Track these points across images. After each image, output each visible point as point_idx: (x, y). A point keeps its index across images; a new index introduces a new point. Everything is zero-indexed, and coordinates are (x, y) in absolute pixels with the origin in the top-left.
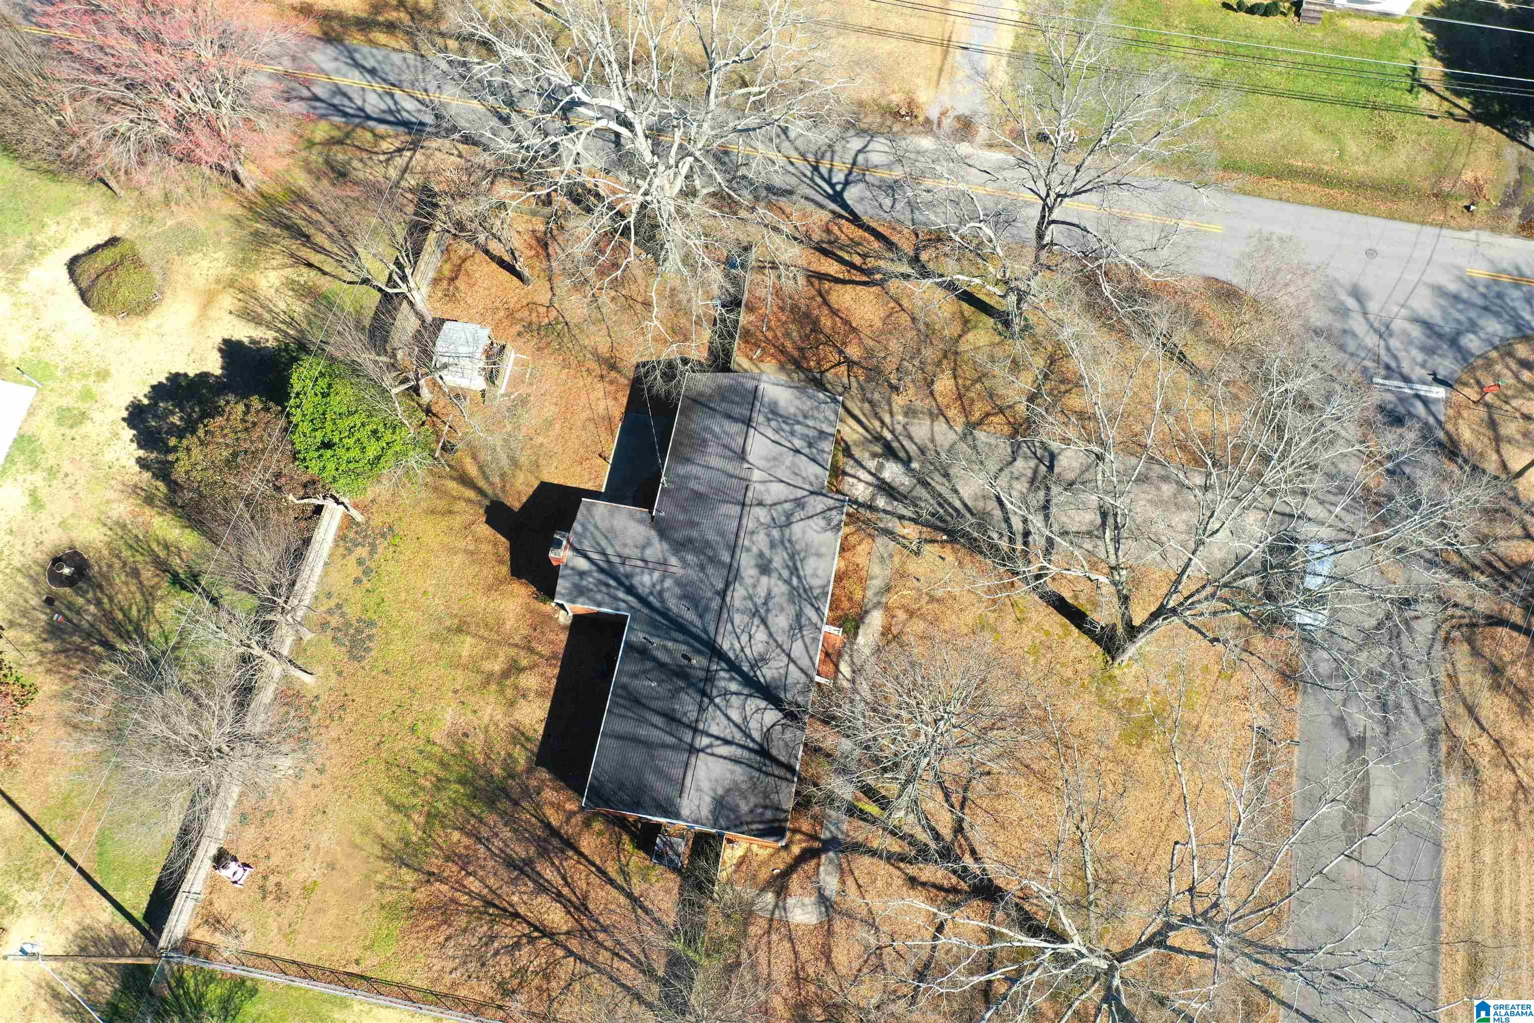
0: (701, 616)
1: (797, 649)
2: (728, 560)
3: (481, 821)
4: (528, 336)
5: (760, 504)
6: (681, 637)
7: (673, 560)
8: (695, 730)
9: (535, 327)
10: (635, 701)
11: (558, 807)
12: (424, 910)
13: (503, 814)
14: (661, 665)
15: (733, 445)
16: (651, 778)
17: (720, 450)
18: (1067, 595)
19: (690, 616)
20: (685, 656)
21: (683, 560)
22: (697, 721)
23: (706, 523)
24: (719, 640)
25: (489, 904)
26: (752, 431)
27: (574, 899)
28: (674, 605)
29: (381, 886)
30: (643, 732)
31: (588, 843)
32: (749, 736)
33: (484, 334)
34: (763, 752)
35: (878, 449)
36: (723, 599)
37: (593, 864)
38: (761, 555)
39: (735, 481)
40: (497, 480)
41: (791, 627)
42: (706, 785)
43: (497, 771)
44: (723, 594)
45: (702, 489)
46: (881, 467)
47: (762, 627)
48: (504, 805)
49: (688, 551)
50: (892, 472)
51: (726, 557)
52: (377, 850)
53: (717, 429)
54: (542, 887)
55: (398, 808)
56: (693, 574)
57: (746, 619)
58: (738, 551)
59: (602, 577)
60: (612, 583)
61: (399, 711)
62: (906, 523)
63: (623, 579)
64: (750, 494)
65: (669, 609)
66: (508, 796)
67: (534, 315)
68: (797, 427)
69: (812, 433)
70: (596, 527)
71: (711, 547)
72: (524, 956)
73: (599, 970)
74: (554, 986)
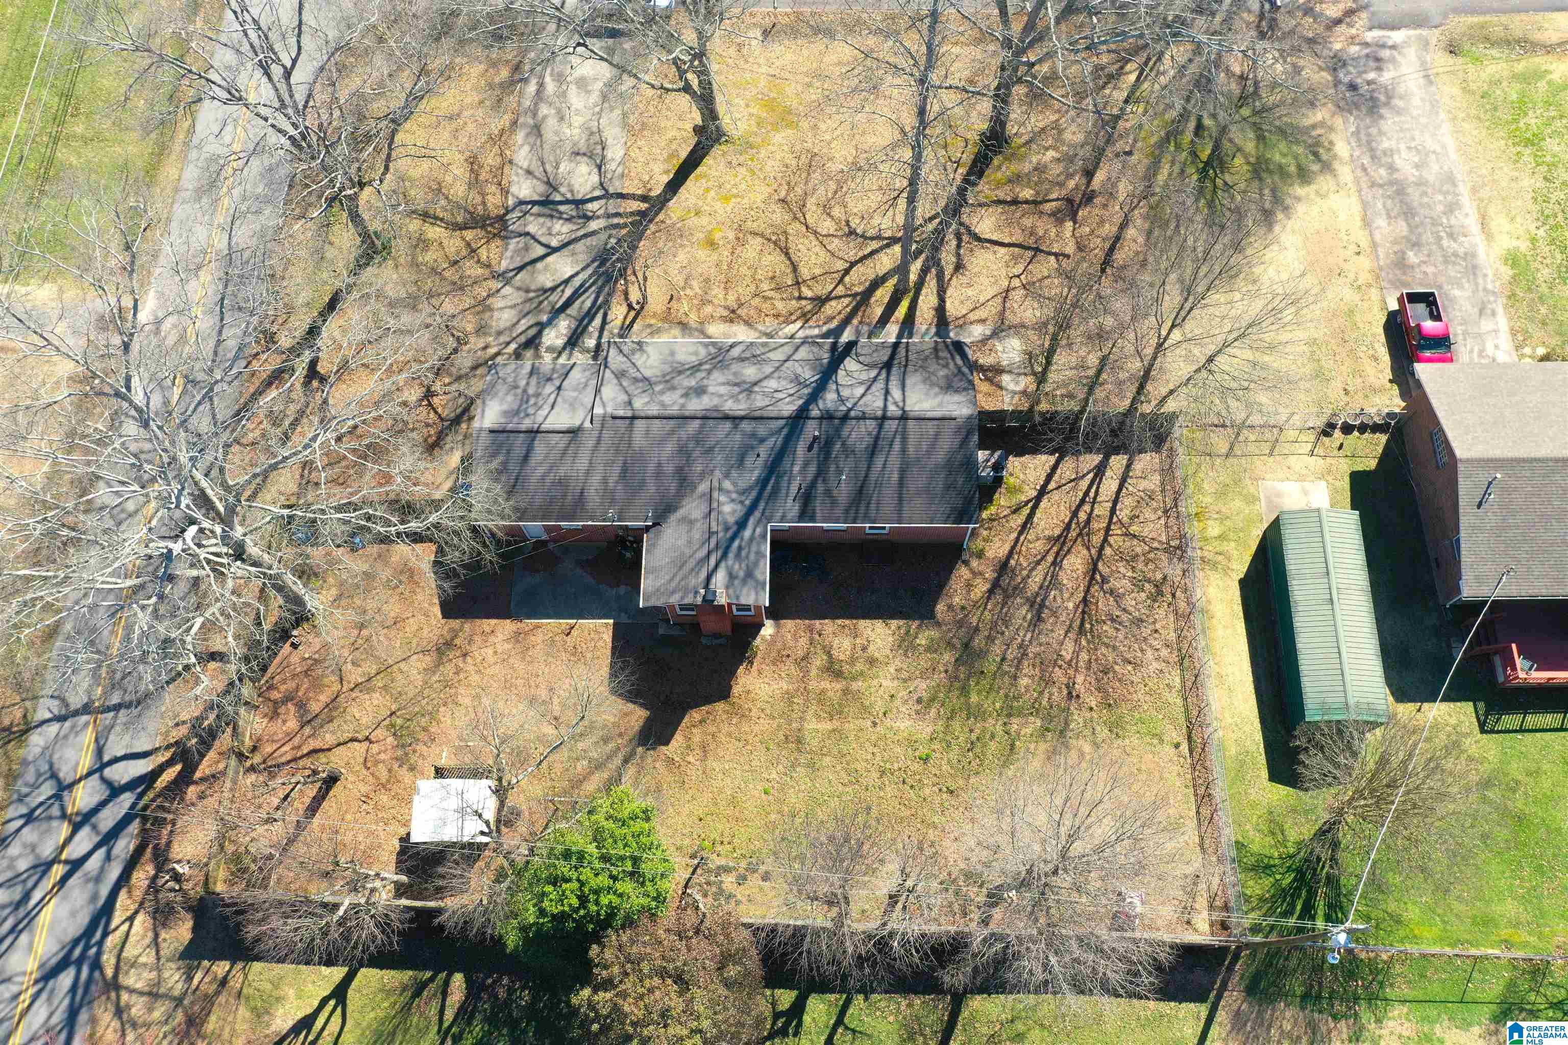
0: (762, 441)
1: (776, 356)
2: (698, 422)
3: (1001, 660)
4: (413, 759)
5: (630, 403)
6: (788, 457)
7: (703, 487)
9: (400, 753)
10: (860, 495)
11: (969, 586)
12: (1108, 694)
13: (990, 639)
14: (821, 472)
15: (562, 445)
16: (940, 456)
17: (568, 459)
18: (666, 179)
19: (764, 451)
20: (810, 448)
21: (702, 476)
22: (876, 418)
23: (657, 456)
24: (786, 414)
25: (1081, 630)
26: (544, 427)
27: (1055, 549)
28: (752, 474)
29: (1096, 745)
30: (891, 477)
31: (997, 549)
32: (875, 379)
33: (428, 786)
34: (888, 366)
35: (529, 353)
36: (742, 418)
37: (1017, 539)
38: (686, 395)
39: (606, 434)
40: (611, 746)
41: (755, 364)
42: (935, 401)
43: (948, 657)
44: (736, 419)
45: (617, 470)
46: (549, 349)
47: (762, 384)
48: (980, 642)
49: (690, 472)
50: (555, 337)
51: (695, 426)
52: (1060, 759)
53: (540, 471)
54: (1052, 582)
56: (717, 460)
57: (758, 397)
58: (687, 413)
59: (731, 555)
60: (736, 544)
61: (908, 782)
62: (609, 318)
63: (729, 534)
64: (621, 413)
65: (757, 481)
66: (971, 639)
67: (382, 756)
68: (531, 391)
69: (534, 381)
70: (671, 580)
71: (683, 446)
72: (1121, 584)
73: (1113, 511)
74: (1138, 550)
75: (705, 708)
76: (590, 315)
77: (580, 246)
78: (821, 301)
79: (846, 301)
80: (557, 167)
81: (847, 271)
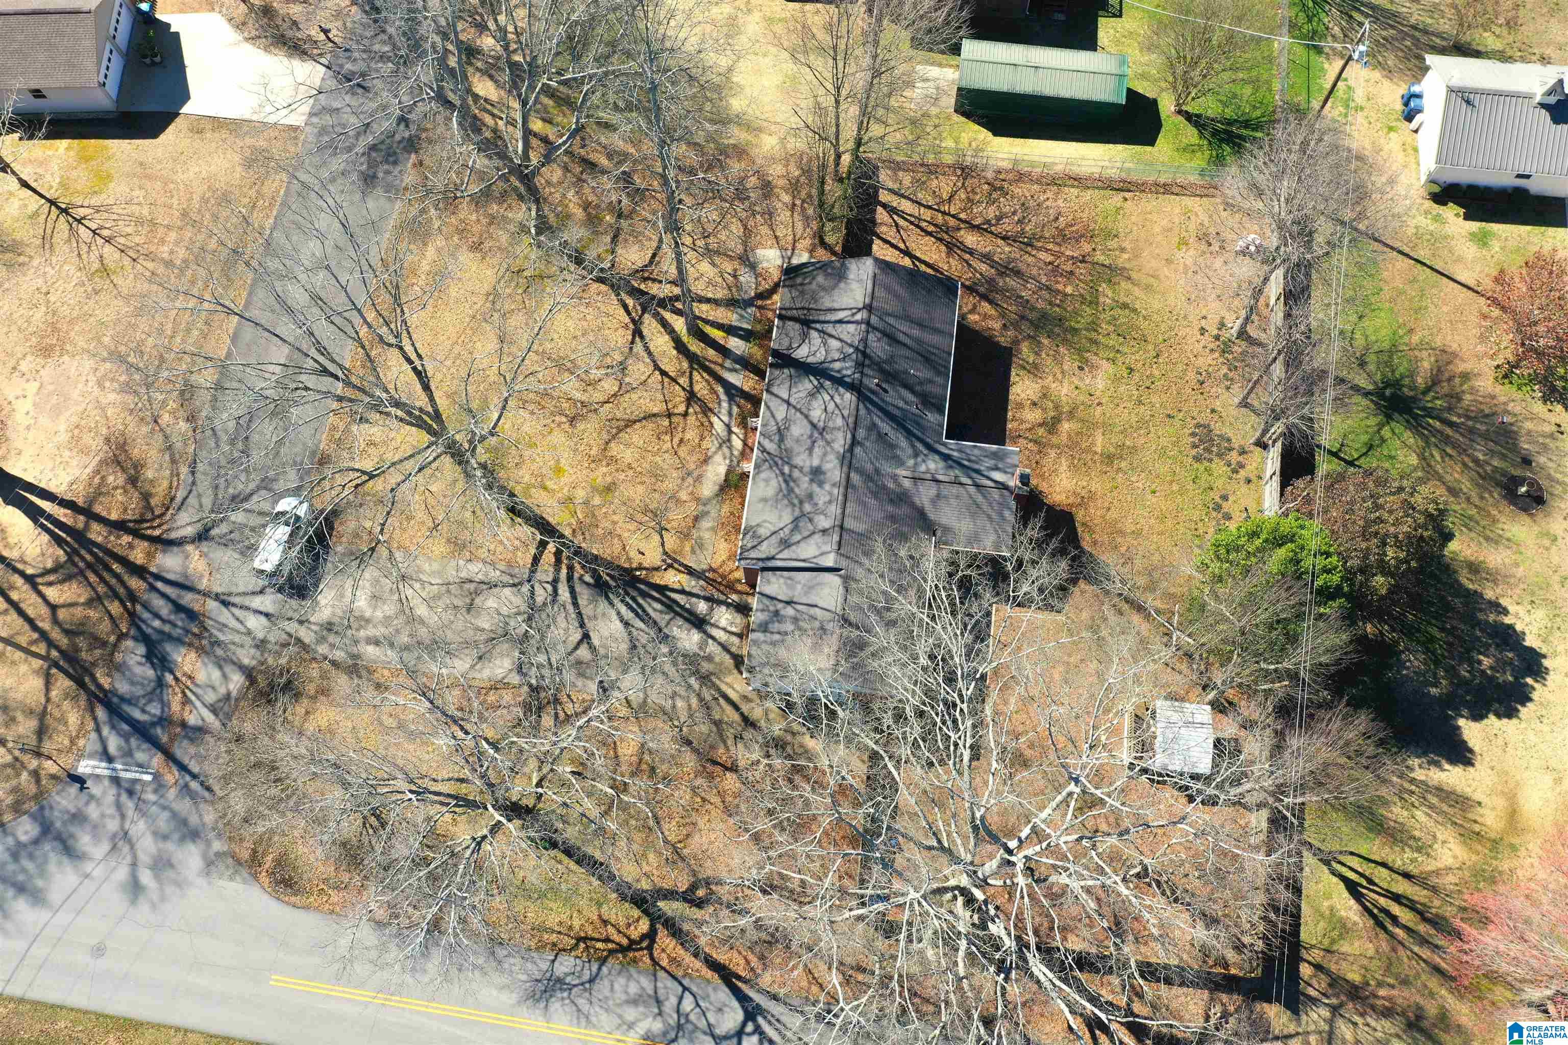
0: (874, 425)
1: (781, 412)
2: (852, 475)
3: (1050, 303)
5: (824, 531)
6: (890, 408)
7: (907, 483)
8: (868, 323)
10: (927, 358)
11: (985, 317)
12: (1082, 236)
13: (1033, 309)
14: (906, 386)
16: (902, 290)
18: (522, 526)
19: (885, 427)
20: (884, 390)
21: (898, 483)
22: (867, 332)
23: (879, 515)
24: (854, 402)
25: (1029, 244)
26: (838, 612)
27: (959, 253)
28: (903, 443)
29: (1123, 250)
30: (916, 332)
32: (820, 332)
34: (807, 324)
35: (705, 667)
36: (854, 437)
38: (821, 484)
41: (787, 429)
42: (854, 285)
43: (1046, 341)
44: (854, 442)
46: (702, 645)
47: (815, 421)
48: (1032, 316)
49: (894, 492)
50: (689, 641)
51: (855, 478)
52: (1134, 275)
54: (986, 258)
55: (1125, 306)
56: (887, 468)
57: (831, 424)
58: (844, 482)
60: (965, 463)
61: (1148, 384)
62: (677, 586)
63: (955, 466)
64: (836, 538)
65: (906, 438)
66: (1031, 322)
69: (775, 626)
70: (989, 517)
71: (871, 492)
72: (991, 212)
73: (930, 207)
74: (963, 196)
75: (1079, 530)
76: (671, 607)
77: (587, 611)
78: (691, 397)
79: (696, 376)
80: (483, 630)
81: (664, 373)
